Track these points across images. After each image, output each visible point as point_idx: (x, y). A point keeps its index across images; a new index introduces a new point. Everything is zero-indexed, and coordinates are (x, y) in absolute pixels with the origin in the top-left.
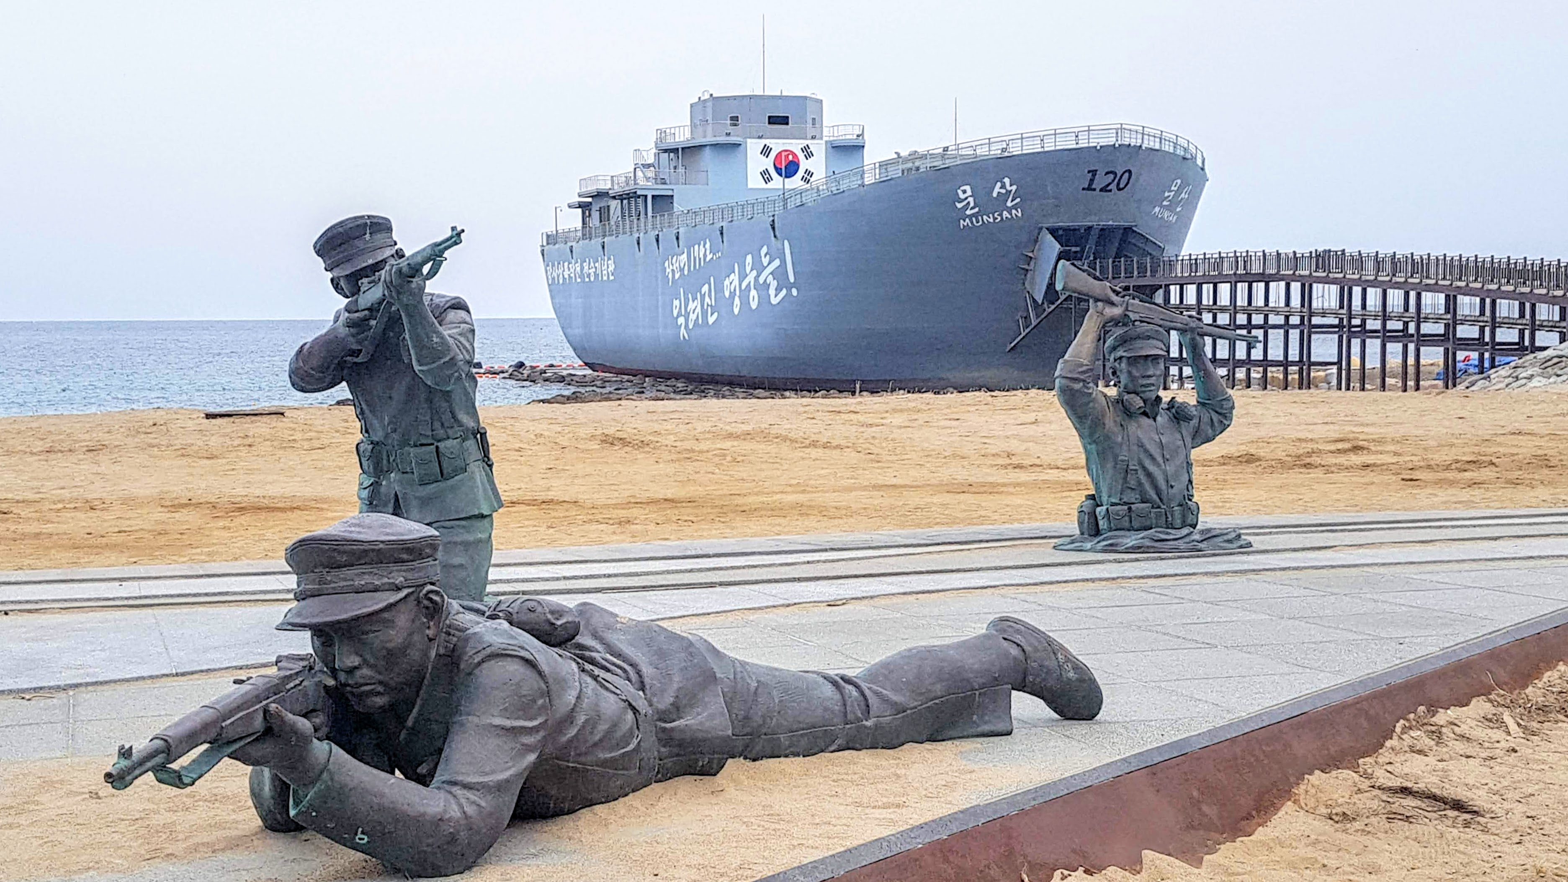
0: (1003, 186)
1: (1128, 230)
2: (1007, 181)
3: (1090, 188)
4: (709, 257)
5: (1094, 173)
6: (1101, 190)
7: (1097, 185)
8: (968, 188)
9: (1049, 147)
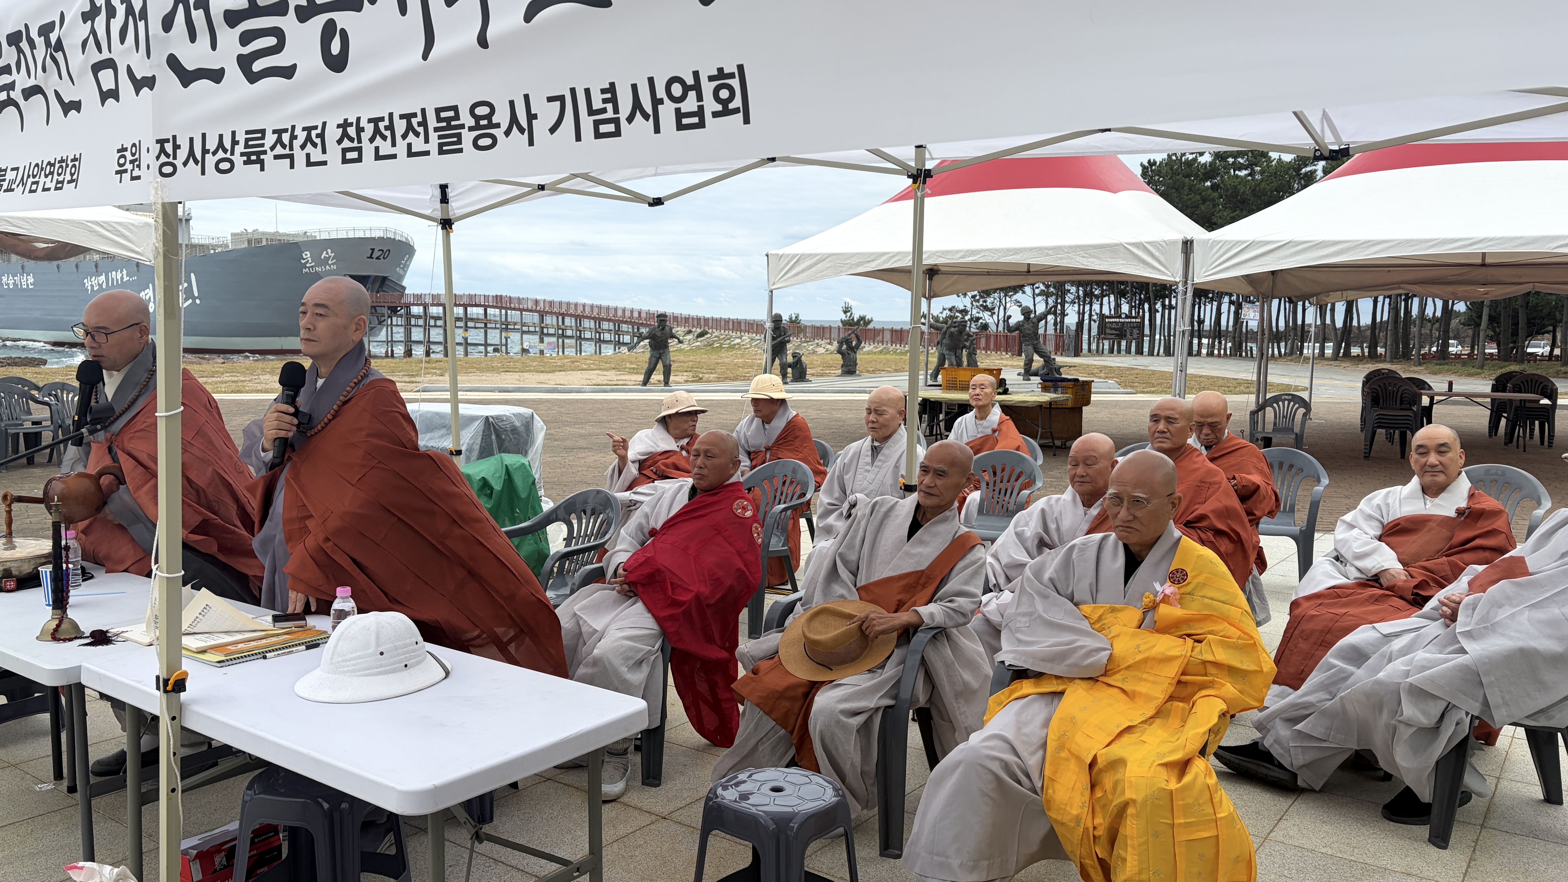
0: (327, 253)
1: (384, 279)
2: (329, 251)
3: (371, 257)
4: (126, 279)
5: (373, 250)
6: (378, 258)
7: (375, 256)
8: (308, 253)
9: (351, 235)
